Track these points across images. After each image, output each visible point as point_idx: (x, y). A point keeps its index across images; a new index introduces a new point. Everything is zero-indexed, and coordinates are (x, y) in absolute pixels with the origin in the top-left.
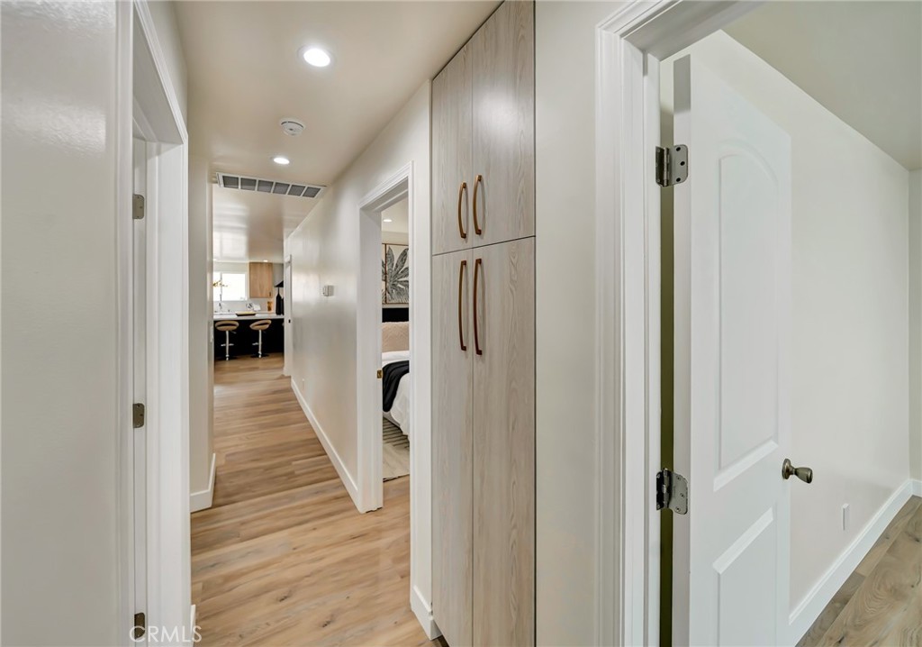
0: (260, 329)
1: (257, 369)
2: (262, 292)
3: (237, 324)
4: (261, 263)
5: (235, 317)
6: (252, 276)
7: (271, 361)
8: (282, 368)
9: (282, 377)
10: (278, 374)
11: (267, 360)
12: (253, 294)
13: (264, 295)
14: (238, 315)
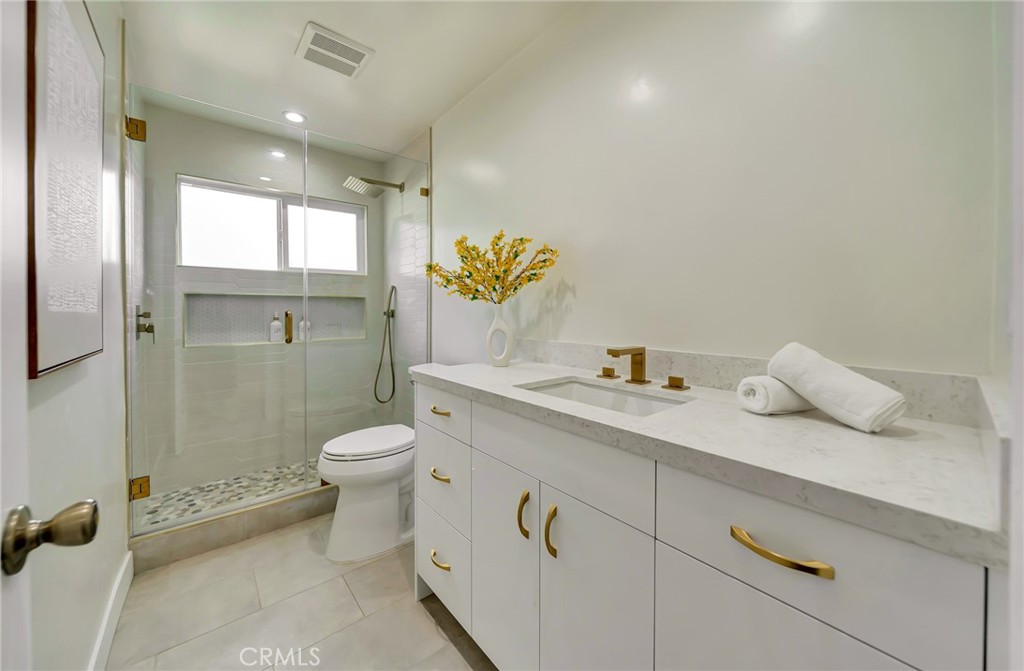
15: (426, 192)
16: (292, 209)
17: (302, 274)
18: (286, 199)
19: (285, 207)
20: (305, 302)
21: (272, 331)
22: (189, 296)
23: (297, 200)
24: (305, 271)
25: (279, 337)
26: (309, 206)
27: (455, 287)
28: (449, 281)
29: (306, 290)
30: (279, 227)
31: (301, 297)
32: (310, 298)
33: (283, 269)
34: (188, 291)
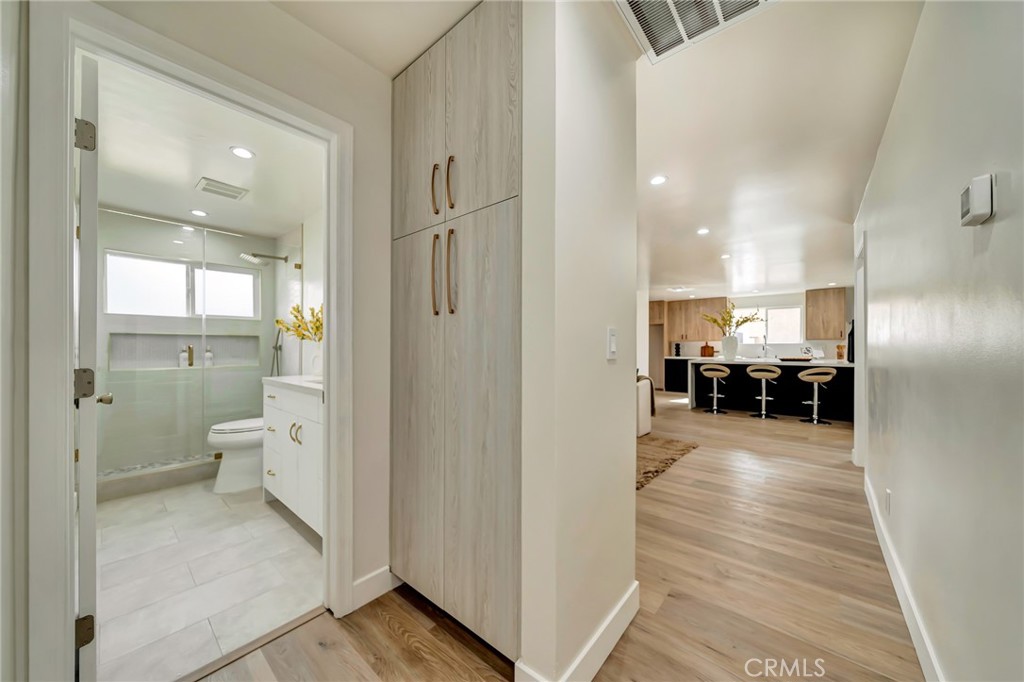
0: (816, 381)
1: (805, 439)
2: (826, 331)
3: (779, 371)
4: (826, 291)
5: (778, 362)
6: (810, 309)
7: (832, 432)
8: (850, 448)
9: (849, 466)
10: (840, 457)
11: (824, 430)
12: (811, 333)
13: (831, 334)
14: (783, 360)
15: (299, 266)
16: (198, 272)
17: (201, 319)
18: (193, 266)
19: (193, 271)
20: (204, 339)
21: (181, 360)
22: (112, 334)
23: (199, 265)
24: (204, 317)
25: (184, 364)
26: (207, 269)
27: (292, 333)
28: (288, 329)
29: (204, 331)
30: (187, 285)
31: (200, 336)
32: (207, 336)
33: (190, 315)
34: (112, 332)
